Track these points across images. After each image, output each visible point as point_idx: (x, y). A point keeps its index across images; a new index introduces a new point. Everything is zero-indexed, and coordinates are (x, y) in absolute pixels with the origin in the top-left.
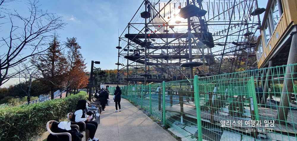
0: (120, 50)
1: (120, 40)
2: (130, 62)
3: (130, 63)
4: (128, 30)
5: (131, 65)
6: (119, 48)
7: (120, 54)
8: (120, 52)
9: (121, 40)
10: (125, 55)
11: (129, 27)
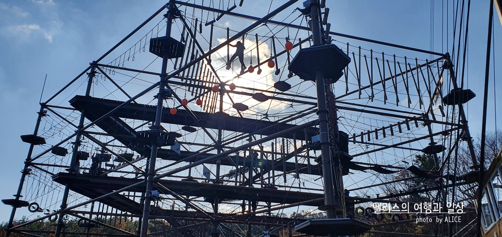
0: (38, 149)
1: (42, 114)
2: (76, 199)
3: (73, 205)
4: (87, 84)
5: (76, 209)
6: (34, 140)
7: (33, 165)
8: (32, 156)
9: (49, 113)
10: (56, 171)
11: (92, 75)
